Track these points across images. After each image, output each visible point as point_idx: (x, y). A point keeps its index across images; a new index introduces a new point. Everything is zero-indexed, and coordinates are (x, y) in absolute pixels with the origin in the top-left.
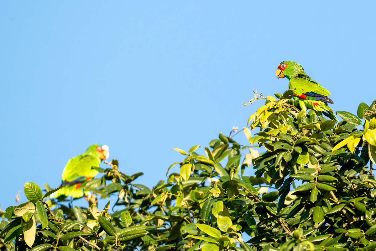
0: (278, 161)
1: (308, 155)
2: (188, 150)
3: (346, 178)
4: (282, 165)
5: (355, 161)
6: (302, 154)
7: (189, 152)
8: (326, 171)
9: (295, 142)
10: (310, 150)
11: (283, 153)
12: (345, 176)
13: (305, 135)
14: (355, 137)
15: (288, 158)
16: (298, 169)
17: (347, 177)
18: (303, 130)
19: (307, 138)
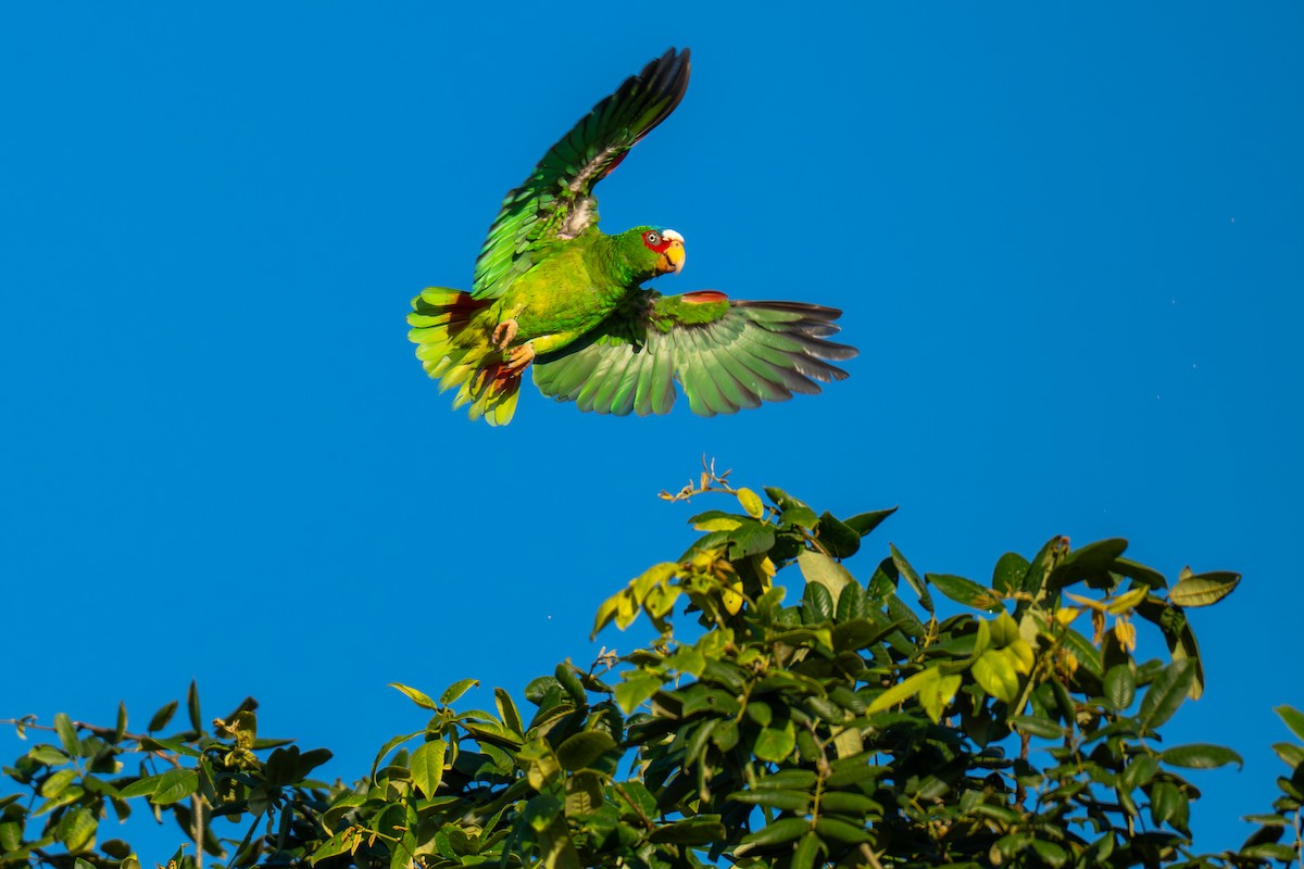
0: (697, 748)
1: (791, 729)
2: (441, 696)
3: (913, 802)
4: (709, 762)
5: (942, 746)
6: (770, 726)
7: (443, 700)
8: (848, 781)
9: (751, 685)
10: (797, 714)
11: (712, 724)
12: (912, 796)
13: (780, 664)
14: (944, 672)
15: (726, 738)
16: (757, 773)
17: (915, 798)
18: (776, 649)
19: (789, 675)
